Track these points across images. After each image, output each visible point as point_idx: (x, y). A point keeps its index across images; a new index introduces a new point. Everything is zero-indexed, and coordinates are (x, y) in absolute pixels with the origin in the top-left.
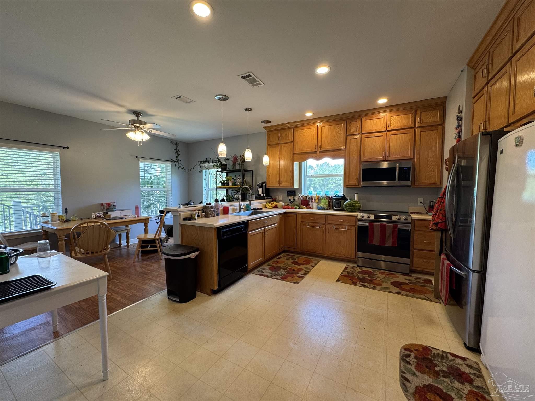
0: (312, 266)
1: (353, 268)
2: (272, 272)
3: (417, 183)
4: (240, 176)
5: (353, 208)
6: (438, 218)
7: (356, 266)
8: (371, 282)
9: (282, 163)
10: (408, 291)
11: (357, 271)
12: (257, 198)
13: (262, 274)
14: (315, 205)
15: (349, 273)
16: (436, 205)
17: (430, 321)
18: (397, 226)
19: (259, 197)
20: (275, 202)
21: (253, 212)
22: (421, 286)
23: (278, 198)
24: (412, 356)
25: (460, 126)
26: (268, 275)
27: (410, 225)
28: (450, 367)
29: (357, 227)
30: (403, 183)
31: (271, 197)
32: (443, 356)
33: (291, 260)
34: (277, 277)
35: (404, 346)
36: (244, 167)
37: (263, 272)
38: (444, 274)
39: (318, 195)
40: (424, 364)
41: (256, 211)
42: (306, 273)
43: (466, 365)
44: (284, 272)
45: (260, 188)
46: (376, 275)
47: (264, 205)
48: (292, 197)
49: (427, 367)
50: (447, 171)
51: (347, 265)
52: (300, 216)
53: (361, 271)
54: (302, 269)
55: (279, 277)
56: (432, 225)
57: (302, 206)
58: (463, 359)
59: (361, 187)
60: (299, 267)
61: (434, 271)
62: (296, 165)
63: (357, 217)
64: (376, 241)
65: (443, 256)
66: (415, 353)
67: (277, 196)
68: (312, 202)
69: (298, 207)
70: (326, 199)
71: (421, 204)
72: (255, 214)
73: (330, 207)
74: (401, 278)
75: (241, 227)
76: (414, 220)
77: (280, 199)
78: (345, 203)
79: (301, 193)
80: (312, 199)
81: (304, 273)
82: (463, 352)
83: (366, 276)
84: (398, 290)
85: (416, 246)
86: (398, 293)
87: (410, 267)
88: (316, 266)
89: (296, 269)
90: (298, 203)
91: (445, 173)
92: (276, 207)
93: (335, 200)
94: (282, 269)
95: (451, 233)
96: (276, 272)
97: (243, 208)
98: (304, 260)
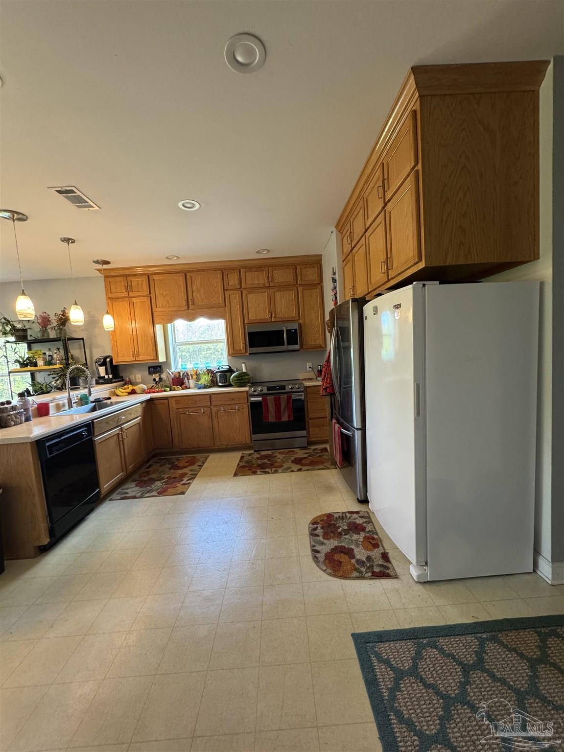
0: (199, 466)
1: (250, 455)
2: (142, 489)
3: (305, 347)
4: (58, 349)
5: (241, 381)
6: (326, 382)
7: (252, 452)
8: (272, 465)
9: (134, 326)
10: (309, 465)
11: (255, 457)
12: (98, 383)
13: (126, 497)
14: (192, 382)
15: (246, 462)
16: (323, 370)
17: (329, 489)
18: (291, 397)
19: (101, 381)
20: (130, 386)
21: (95, 405)
22: (319, 456)
23: (133, 378)
24: (319, 528)
25: (335, 288)
26: (137, 495)
27: (303, 393)
28: (349, 524)
29: (249, 404)
30: (291, 347)
31: (123, 378)
32: (343, 517)
33: (167, 465)
34: (152, 494)
35: (311, 522)
36: (65, 334)
37: (127, 493)
38: (337, 438)
39: (196, 369)
40: (329, 531)
41: (99, 404)
42: (193, 476)
43: (359, 517)
44: (161, 484)
45: (101, 365)
46: (276, 456)
47: (112, 391)
48: (158, 375)
49: (332, 532)
50: (329, 332)
51: (243, 453)
52: (173, 402)
53: (259, 456)
54: (186, 474)
55: (154, 493)
56: (322, 391)
57: (175, 386)
58: (357, 513)
59: (248, 354)
60: (180, 472)
61: (327, 438)
62: (159, 328)
63: (247, 392)
64: (272, 418)
65: (334, 421)
66: (321, 524)
67: (133, 376)
68: (188, 379)
69: (169, 389)
70: (207, 373)
71: (311, 369)
72: (99, 409)
73: (214, 384)
74: (300, 454)
75: (82, 432)
76: (306, 388)
77: (139, 380)
78: (232, 377)
79: (170, 368)
80: (188, 375)
81: (190, 478)
82: (356, 507)
83: (266, 461)
84: (299, 467)
85: (311, 416)
86: (300, 470)
87: (307, 439)
88: (205, 464)
89: (178, 476)
90: (168, 382)
91: (328, 335)
92: (133, 392)
93: (219, 374)
94: (157, 481)
95: (338, 397)
96: (149, 488)
97: (76, 402)
98: (186, 461)
